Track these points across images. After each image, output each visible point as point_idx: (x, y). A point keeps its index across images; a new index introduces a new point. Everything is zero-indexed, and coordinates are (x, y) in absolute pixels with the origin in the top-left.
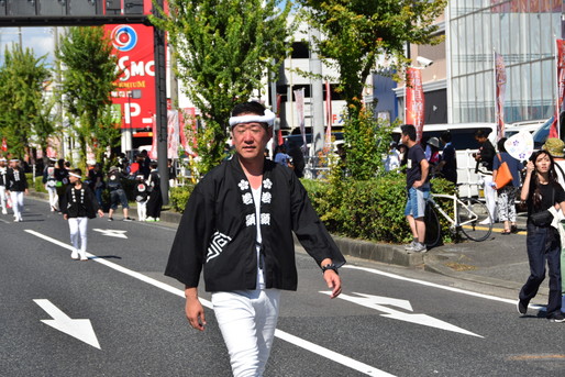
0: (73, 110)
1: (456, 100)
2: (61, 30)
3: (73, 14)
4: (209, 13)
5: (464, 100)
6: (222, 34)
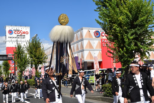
0: (4, 71)
2: (3, 61)
3: (4, 59)
4: (20, 59)
6: (22, 62)
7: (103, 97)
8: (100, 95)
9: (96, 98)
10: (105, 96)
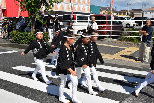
7: (11, 43)
8: (7, 42)
9: (4, 44)
10: (12, 43)
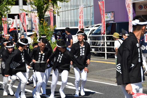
1: (59, 19)
5: (61, 19)
